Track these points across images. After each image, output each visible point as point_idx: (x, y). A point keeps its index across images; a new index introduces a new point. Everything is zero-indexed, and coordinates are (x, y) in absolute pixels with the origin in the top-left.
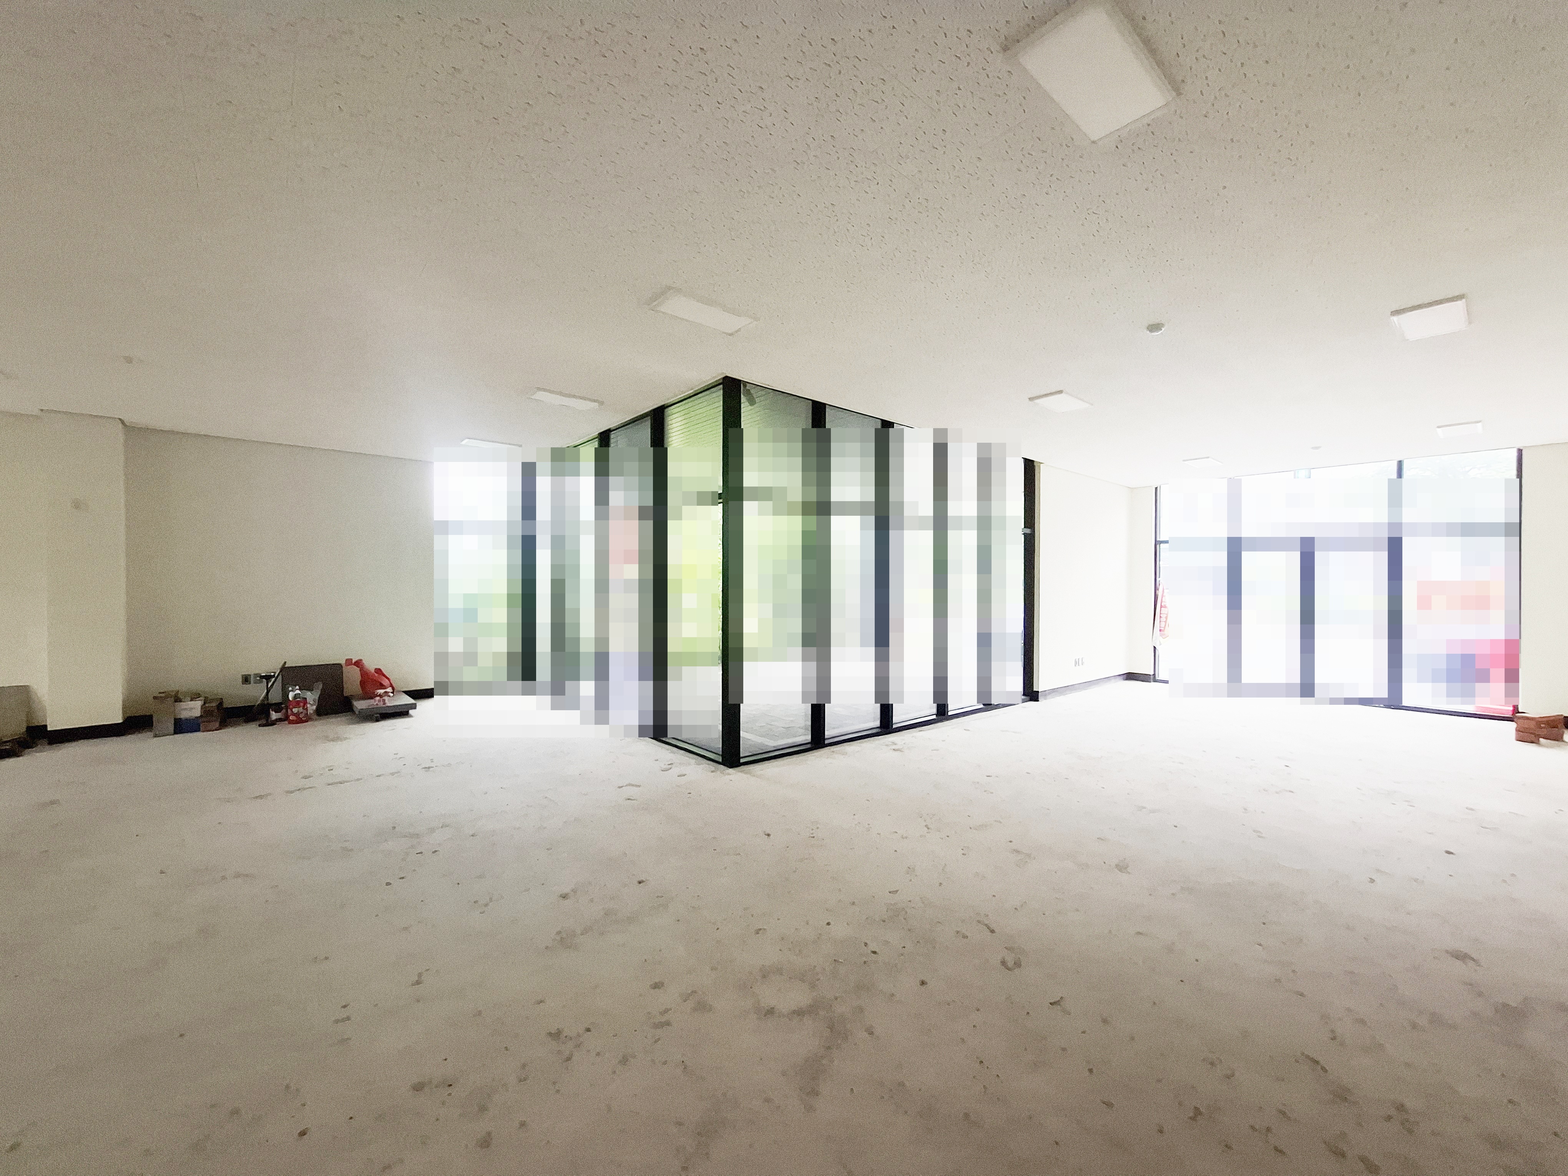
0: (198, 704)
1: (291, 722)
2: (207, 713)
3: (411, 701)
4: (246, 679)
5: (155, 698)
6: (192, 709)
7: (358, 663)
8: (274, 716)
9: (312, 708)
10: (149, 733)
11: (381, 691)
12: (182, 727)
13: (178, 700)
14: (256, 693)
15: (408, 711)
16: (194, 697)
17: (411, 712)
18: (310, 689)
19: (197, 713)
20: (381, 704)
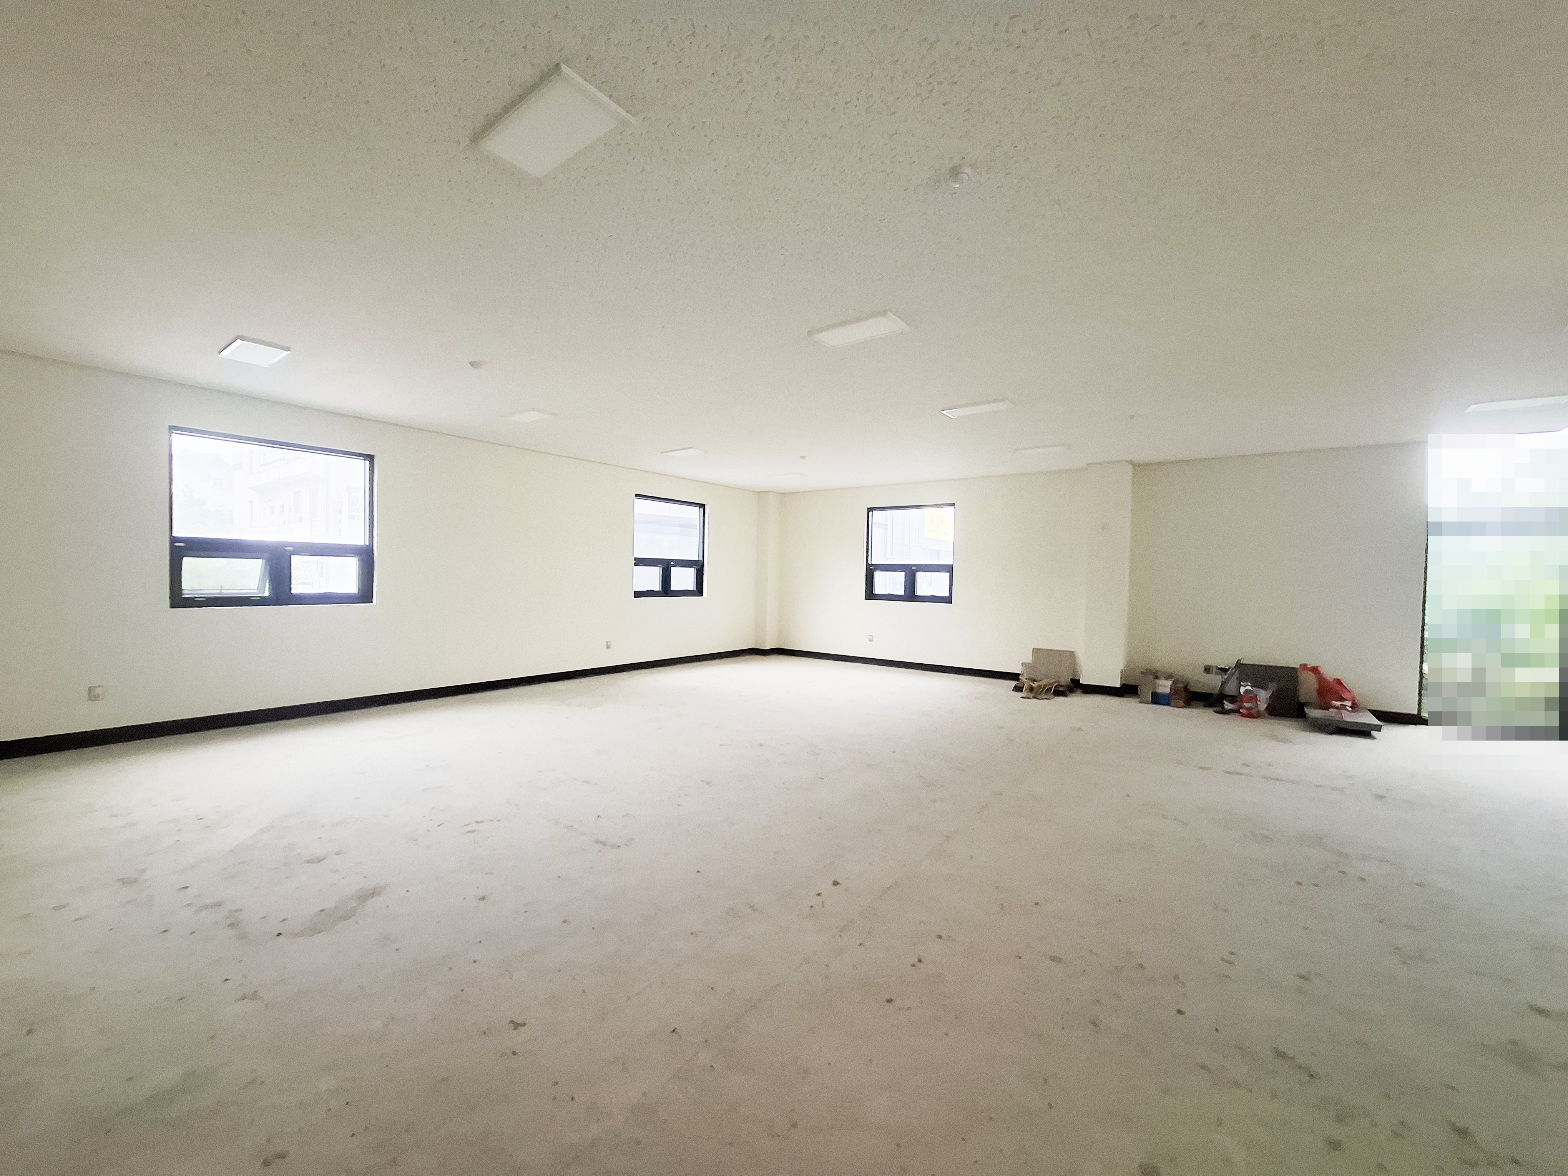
0: (1169, 683)
1: (1243, 715)
2: (1175, 691)
3: (1376, 722)
4: (1207, 669)
5: (1142, 673)
6: (1165, 687)
7: (1315, 670)
8: (1228, 706)
9: (1263, 706)
10: (1137, 700)
11: (1338, 703)
12: (1157, 699)
13: (1157, 677)
14: (1213, 682)
15: (1371, 732)
16: (1168, 677)
17: (1374, 733)
18: (1264, 688)
19: (1167, 690)
20: (1337, 718)
